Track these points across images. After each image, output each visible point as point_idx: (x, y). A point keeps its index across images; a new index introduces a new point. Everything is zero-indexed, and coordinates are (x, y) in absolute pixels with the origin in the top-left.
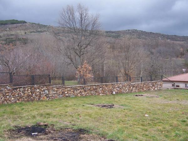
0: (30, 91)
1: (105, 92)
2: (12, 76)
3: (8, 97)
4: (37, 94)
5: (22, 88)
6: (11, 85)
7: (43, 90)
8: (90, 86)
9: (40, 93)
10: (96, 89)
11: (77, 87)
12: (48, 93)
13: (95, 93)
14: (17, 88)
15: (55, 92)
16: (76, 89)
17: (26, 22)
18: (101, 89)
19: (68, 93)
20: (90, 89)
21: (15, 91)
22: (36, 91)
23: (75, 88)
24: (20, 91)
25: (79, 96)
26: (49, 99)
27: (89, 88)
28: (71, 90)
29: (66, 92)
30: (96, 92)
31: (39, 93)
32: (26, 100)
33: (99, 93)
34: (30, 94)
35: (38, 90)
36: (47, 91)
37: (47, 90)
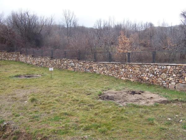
1: (128, 76)
3: (48, 63)
7: (69, 62)
8: (111, 64)
9: (67, 64)
10: (118, 69)
12: (74, 65)
15: (82, 66)
22: (64, 63)
26: (74, 70)
28: (97, 66)
29: (94, 68)
30: (117, 73)
32: (57, 67)
33: (121, 76)
34: (60, 64)
36: (73, 64)
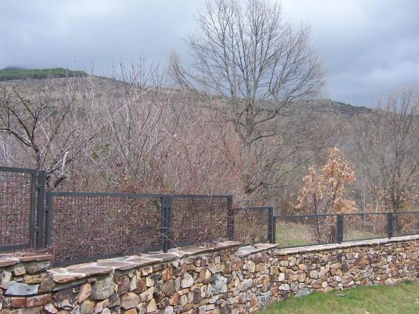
0: (150, 292)
1: (400, 271)
2: (49, 196)
4: (184, 300)
5: (109, 280)
6: (34, 267)
7: (208, 275)
8: (359, 249)
9: (197, 293)
10: (376, 259)
11: (318, 252)
12: (225, 289)
13: (372, 276)
14: (78, 283)
15: (250, 281)
16: (316, 261)
17: (86, 75)
18: (390, 258)
19: (287, 277)
20: (360, 258)
21: (66, 303)
22: (181, 288)
23: (311, 255)
24: (98, 301)
25: (326, 290)
27: (357, 256)
28: (301, 266)
29: (282, 277)
30: (376, 270)
31: (191, 296)
33: (384, 276)
35: (189, 281)
36: (222, 282)
37: (222, 273)
